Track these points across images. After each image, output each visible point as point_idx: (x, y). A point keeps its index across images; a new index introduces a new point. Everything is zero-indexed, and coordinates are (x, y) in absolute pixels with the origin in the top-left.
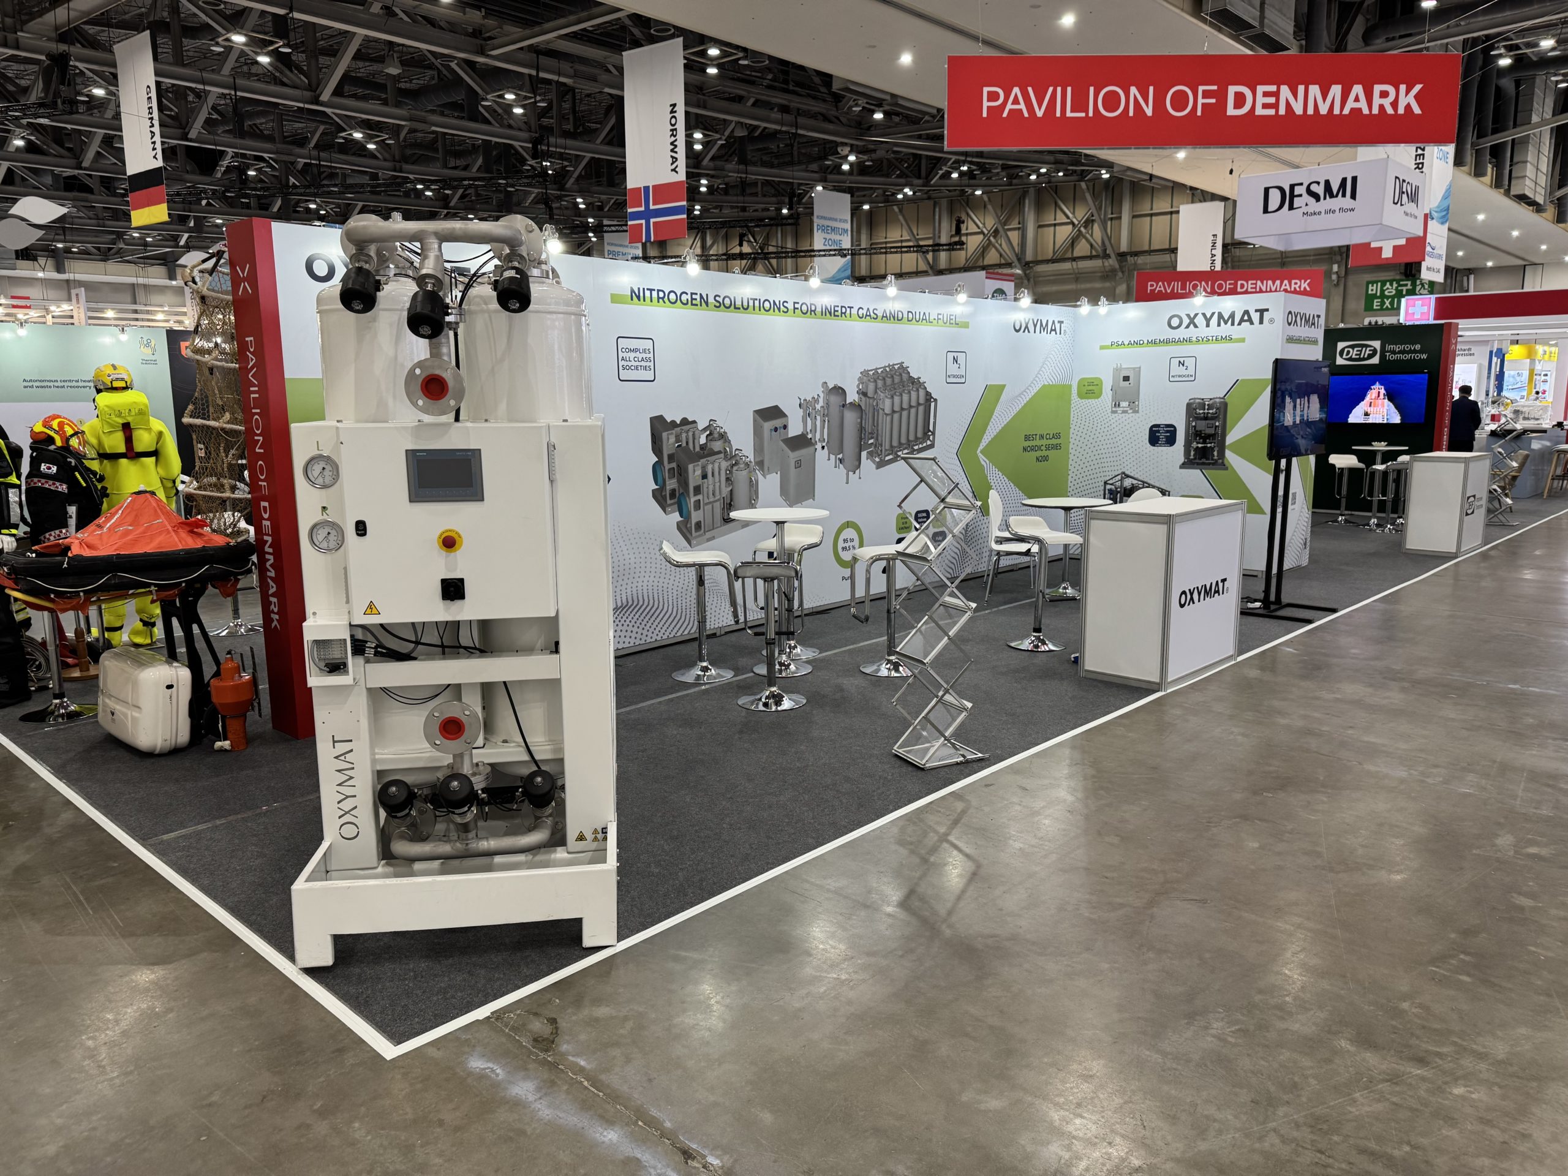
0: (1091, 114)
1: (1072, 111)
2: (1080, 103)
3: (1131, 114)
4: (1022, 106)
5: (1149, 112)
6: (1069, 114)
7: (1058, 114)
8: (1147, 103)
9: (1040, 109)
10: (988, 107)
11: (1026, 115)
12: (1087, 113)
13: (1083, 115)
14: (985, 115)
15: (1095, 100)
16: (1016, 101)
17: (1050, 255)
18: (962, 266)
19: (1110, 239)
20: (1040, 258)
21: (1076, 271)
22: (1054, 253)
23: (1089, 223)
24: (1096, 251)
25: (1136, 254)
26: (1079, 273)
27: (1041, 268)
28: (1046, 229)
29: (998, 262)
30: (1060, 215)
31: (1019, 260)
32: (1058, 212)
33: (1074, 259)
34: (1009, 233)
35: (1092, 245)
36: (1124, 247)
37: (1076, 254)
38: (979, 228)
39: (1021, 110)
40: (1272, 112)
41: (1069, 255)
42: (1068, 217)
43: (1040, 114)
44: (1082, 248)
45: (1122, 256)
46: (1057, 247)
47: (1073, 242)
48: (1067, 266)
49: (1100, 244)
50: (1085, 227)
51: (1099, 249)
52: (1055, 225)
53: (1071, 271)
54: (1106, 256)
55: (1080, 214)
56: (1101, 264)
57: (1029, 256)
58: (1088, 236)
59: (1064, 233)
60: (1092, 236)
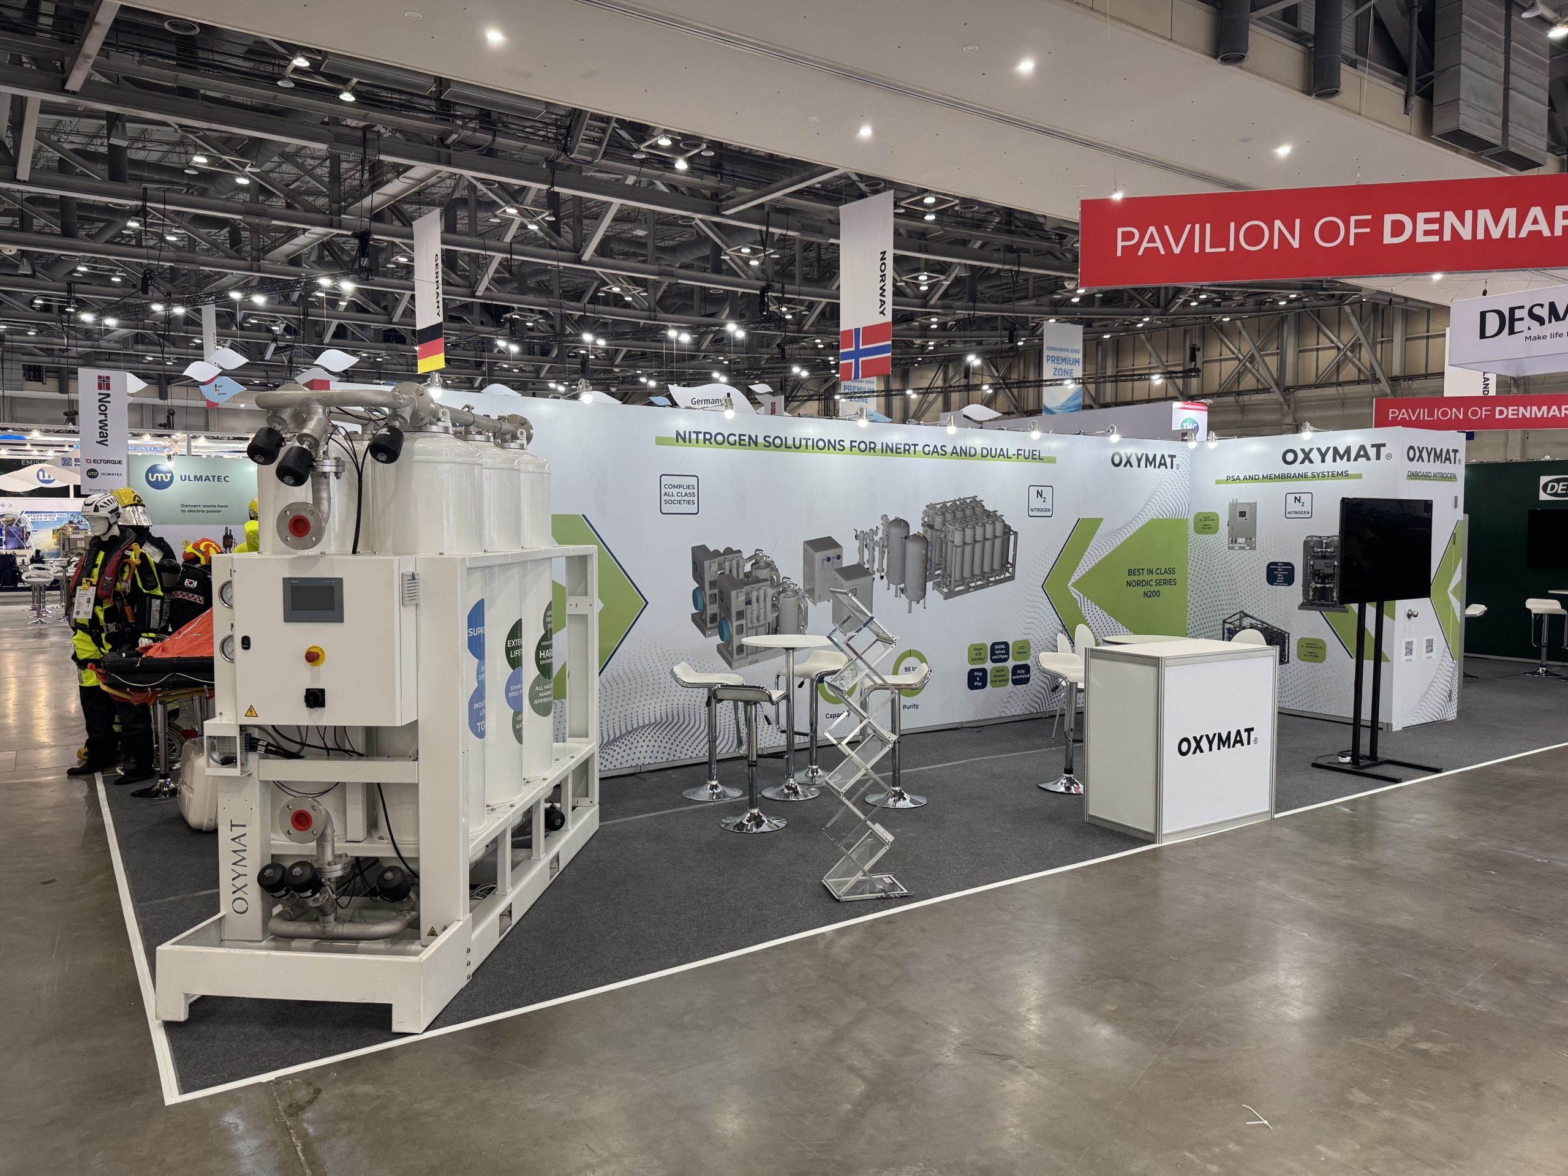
0: (1232, 249)
1: (1211, 247)
2: (1220, 238)
3: (1276, 246)
4: (1158, 244)
5: (1296, 244)
6: (1208, 249)
7: (1197, 250)
8: (1294, 237)
9: (1177, 245)
10: (1122, 247)
11: (1162, 252)
12: (1228, 247)
13: (1224, 250)
14: (1119, 254)
15: (1237, 236)
16: (1152, 239)
17: (1312, 379)
18: (1215, 391)
19: (1380, 364)
20: (1301, 383)
21: (1342, 396)
22: (1317, 377)
23: (1356, 347)
24: (1364, 374)
25: (1411, 378)
26: (1345, 399)
27: (1301, 394)
28: (1308, 354)
29: (1255, 388)
30: (1322, 339)
31: (1277, 385)
32: (1321, 335)
33: (1339, 384)
34: (1266, 359)
35: (1359, 370)
36: (1396, 370)
37: (1341, 379)
38: (1234, 354)
39: (1157, 248)
40: (1436, 238)
41: (1334, 380)
42: (1332, 342)
43: (1177, 251)
44: (1349, 372)
45: (1394, 380)
46: (1320, 372)
47: (1338, 367)
48: (1331, 391)
49: (1368, 367)
50: (1352, 352)
51: (1368, 373)
52: (1318, 350)
53: (1337, 396)
54: (1377, 381)
55: (1347, 337)
56: (1371, 389)
57: (1289, 381)
58: (1354, 359)
59: (1328, 357)
60: (1359, 360)
